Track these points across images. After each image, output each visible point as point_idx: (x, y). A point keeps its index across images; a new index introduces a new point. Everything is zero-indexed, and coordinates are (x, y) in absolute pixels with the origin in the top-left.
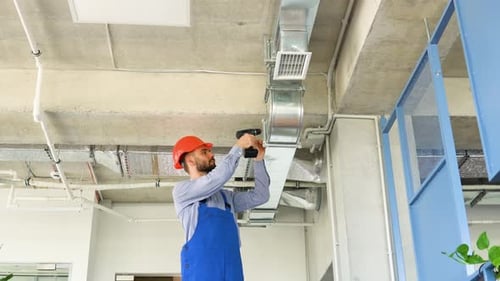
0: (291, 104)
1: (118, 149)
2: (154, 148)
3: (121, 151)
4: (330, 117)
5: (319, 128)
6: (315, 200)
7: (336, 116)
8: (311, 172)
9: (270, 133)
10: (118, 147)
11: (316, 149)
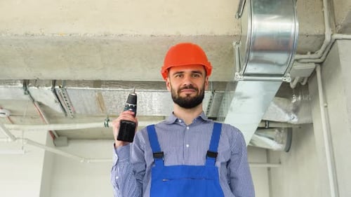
0: (276, 17)
1: (54, 85)
2: (97, 83)
3: (57, 87)
4: (328, 38)
5: (309, 55)
6: (285, 141)
7: (336, 36)
8: (287, 112)
9: (248, 61)
10: (54, 83)
11: (299, 85)
